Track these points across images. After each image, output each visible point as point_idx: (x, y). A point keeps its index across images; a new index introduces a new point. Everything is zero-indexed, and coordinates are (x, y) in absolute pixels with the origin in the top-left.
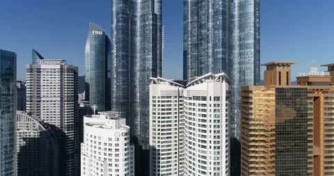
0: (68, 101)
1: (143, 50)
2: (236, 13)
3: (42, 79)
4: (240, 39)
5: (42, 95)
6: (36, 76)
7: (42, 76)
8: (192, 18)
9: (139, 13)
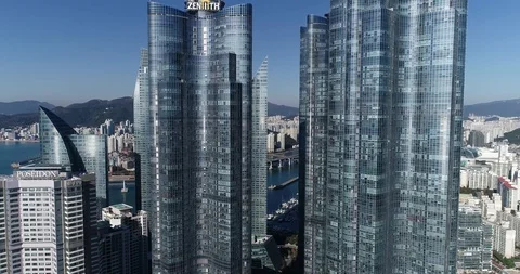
0: (71, 250)
1: (214, 156)
2: (410, 89)
3: (22, 207)
5: (23, 237)
6: (9, 204)
7: (22, 202)
8: (316, 66)
9: (204, 79)
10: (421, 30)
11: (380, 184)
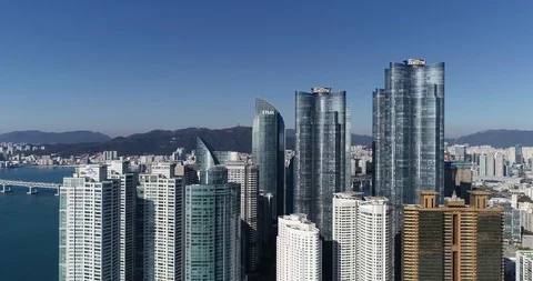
1: (327, 155)
2: (419, 127)
4: (423, 150)
9: (322, 122)
10: (423, 104)
11: (404, 163)
